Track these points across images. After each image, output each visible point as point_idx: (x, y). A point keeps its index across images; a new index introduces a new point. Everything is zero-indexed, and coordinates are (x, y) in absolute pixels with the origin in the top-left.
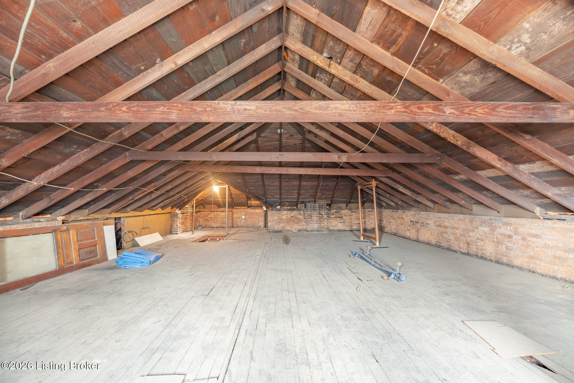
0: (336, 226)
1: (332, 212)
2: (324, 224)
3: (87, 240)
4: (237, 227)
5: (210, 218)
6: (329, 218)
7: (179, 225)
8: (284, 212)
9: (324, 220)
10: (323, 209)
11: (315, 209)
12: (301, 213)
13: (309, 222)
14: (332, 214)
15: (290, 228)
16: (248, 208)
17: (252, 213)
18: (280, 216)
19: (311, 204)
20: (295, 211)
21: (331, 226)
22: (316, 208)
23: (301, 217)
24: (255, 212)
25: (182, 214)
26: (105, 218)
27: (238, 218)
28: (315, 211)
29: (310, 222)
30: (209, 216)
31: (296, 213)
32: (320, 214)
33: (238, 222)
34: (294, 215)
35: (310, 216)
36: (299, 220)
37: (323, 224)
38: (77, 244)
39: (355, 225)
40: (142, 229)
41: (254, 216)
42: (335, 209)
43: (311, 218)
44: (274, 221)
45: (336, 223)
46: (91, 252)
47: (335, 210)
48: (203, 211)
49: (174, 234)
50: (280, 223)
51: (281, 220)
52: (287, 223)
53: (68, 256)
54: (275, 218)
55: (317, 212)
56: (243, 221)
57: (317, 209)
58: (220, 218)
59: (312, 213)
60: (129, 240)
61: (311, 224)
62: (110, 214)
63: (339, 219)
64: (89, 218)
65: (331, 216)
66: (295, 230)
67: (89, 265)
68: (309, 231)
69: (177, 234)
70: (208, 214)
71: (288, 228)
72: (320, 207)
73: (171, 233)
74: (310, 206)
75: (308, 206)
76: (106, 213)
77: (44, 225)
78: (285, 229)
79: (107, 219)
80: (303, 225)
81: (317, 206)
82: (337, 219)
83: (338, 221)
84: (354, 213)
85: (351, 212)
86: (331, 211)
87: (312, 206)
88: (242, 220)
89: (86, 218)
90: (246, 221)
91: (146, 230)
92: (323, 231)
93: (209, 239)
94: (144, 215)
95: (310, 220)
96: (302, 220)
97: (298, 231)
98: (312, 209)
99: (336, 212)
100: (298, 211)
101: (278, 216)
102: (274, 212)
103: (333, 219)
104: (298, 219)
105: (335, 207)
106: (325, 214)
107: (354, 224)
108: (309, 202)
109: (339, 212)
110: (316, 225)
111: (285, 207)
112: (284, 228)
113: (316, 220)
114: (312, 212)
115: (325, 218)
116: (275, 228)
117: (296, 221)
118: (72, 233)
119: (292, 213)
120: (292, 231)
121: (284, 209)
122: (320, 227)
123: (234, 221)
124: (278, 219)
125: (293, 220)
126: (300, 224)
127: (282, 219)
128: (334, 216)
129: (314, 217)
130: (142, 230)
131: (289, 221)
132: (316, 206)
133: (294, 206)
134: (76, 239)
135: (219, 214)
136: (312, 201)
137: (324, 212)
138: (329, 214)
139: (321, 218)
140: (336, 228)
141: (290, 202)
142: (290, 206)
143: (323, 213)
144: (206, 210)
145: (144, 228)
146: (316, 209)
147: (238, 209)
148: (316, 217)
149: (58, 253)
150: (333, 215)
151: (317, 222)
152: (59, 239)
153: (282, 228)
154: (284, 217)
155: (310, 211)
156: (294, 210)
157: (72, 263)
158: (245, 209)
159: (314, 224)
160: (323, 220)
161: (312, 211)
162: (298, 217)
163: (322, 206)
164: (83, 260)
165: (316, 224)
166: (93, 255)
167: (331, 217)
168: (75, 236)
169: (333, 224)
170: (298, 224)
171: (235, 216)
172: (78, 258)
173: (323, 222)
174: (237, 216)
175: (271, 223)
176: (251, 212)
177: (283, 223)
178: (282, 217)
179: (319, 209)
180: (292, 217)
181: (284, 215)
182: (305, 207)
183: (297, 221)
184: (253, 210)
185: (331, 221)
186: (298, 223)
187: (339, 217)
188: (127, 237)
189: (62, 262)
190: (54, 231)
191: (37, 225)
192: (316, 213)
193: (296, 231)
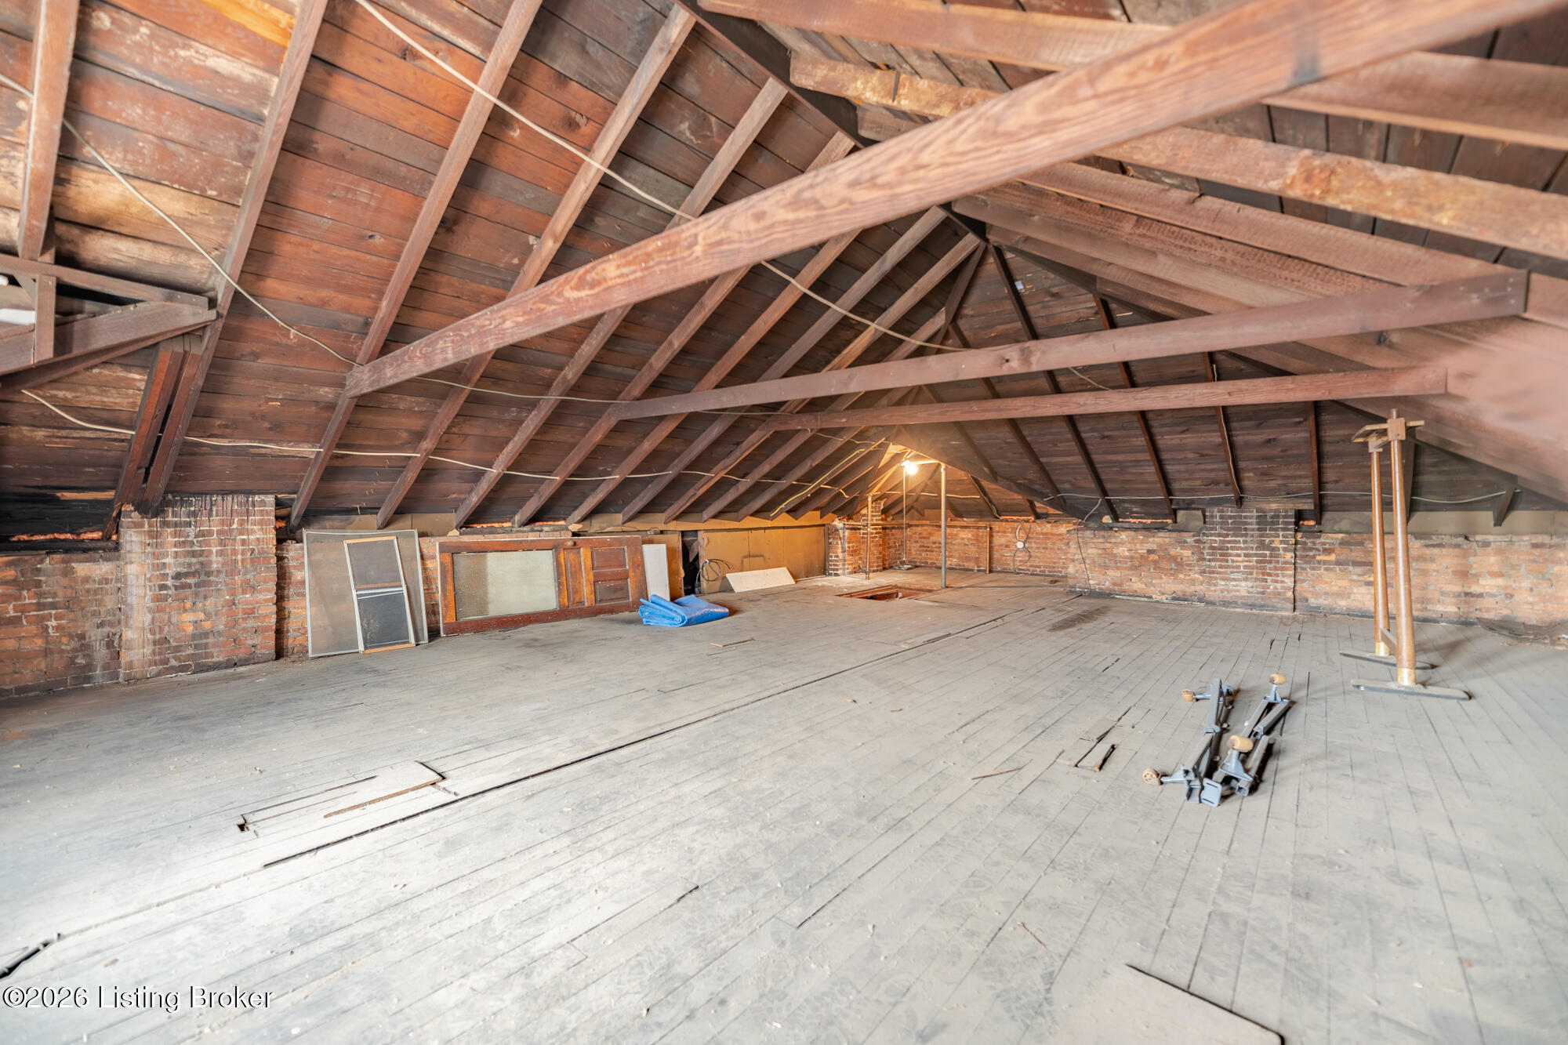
0: (1341, 595)
1: (1324, 544)
2: (1279, 585)
3: (610, 566)
4: (1004, 571)
5: (934, 543)
6: (1308, 562)
7: (841, 555)
8: (1123, 536)
9: (1283, 569)
10: (1276, 530)
11: (1240, 529)
12: (1185, 542)
13: (1213, 572)
14: (1325, 550)
15: (1143, 586)
16: (1038, 521)
17: (1046, 534)
18: (1108, 545)
19: (1222, 511)
20: (1161, 534)
21: (1317, 595)
22: (1246, 523)
23: (1187, 553)
24: (1055, 531)
25: (851, 529)
26: (658, 530)
27: (1007, 546)
28: (1242, 536)
29: (1218, 573)
30: (933, 539)
31: (1167, 540)
32: (1262, 546)
33: (1004, 557)
34: (1160, 546)
35: (1223, 552)
36: (1180, 565)
37: (1277, 582)
38: (591, 573)
39: (1448, 600)
40: (746, 557)
41: (1054, 543)
42: (1340, 532)
43: (1222, 561)
44: (1087, 561)
45: (1344, 583)
46: (615, 590)
47: (1340, 536)
48: (917, 526)
49: (830, 574)
50: (1107, 567)
51: (1110, 560)
52: (1131, 568)
53: (576, 592)
54: (1090, 551)
55: (1249, 539)
56: (1020, 556)
57: (1253, 530)
58: (959, 544)
59: (1229, 542)
60: (713, 576)
61: (1223, 579)
62: (665, 523)
63: (1359, 570)
64: (625, 529)
65: (1318, 558)
66: (1163, 594)
67: (611, 611)
68: (1212, 603)
69: (837, 575)
70: (930, 534)
71: (1137, 585)
72: (1265, 522)
73: (824, 571)
74: (1221, 517)
75: (1212, 517)
76: (657, 521)
77: (543, 537)
78: (1125, 587)
79: (662, 532)
80: (1193, 582)
81: (1251, 517)
82: (1351, 568)
83: (1355, 577)
84: (1444, 551)
85: (1427, 546)
86: (1319, 537)
87: (1231, 517)
88: (1018, 554)
89: (619, 529)
90: (1030, 556)
91: (753, 560)
92: (1274, 608)
93: (900, 595)
94: (751, 529)
95: (1221, 567)
96: (1188, 565)
97: (1174, 599)
98: (1229, 529)
99: (1343, 543)
100: (1174, 535)
101: (1102, 546)
102: (1088, 533)
103: (1327, 569)
104: (1174, 559)
105: (1345, 525)
106: (1285, 550)
107: (1443, 593)
108: (1214, 502)
109: (1361, 544)
110: (1243, 584)
111: (1132, 520)
112: (1121, 585)
113: (1245, 567)
114: (1230, 538)
115: (1286, 563)
116: (1091, 582)
117: (1163, 564)
118: (585, 553)
119: (1151, 539)
120: (1151, 597)
121: (1126, 525)
122: (1263, 593)
123: (996, 556)
124: (1100, 555)
125: (1155, 562)
126: (1182, 576)
127: (1115, 555)
128: (1332, 557)
129: (1238, 555)
130: (746, 561)
131: (1138, 563)
132: (1246, 517)
133: (1166, 516)
134: (589, 563)
135: (957, 535)
136: (1226, 500)
137: (1282, 542)
138: (1311, 549)
139: (1270, 562)
140: (1342, 604)
141: (1144, 503)
142: (1148, 515)
143: (1277, 544)
144: (924, 522)
145: (749, 556)
146: (1245, 529)
147: (1007, 521)
148: (1246, 555)
149: (559, 584)
150: (1328, 551)
151: (1251, 574)
152: (562, 561)
153: (1114, 584)
154: (1123, 551)
155: (1219, 535)
156: (1161, 528)
157: (582, 603)
158: (1027, 521)
159: (1235, 580)
160: (1276, 568)
161: (1227, 536)
162: (1173, 552)
163: (1272, 517)
164: (601, 601)
165: (1246, 579)
166: (619, 594)
167: (1319, 562)
168: (589, 559)
169: (1326, 588)
170: (1173, 575)
171: (998, 540)
172: (593, 596)
173: (1277, 575)
174: (1003, 541)
175: (1078, 566)
176: (1045, 531)
177: (1118, 568)
178: (1115, 551)
179: (1259, 530)
180: (1150, 552)
181: (1122, 543)
182: (1205, 522)
183: (1167, 567)
184: (1049, 525)
185: (1320, 575)
186: (1174, 573)
187: (1356, 564)
188: (710, 570)
189: (566, 600)
190: (555, 547)
191: (532, 537)
192: (1245, 542)
193: (1164, 597)
